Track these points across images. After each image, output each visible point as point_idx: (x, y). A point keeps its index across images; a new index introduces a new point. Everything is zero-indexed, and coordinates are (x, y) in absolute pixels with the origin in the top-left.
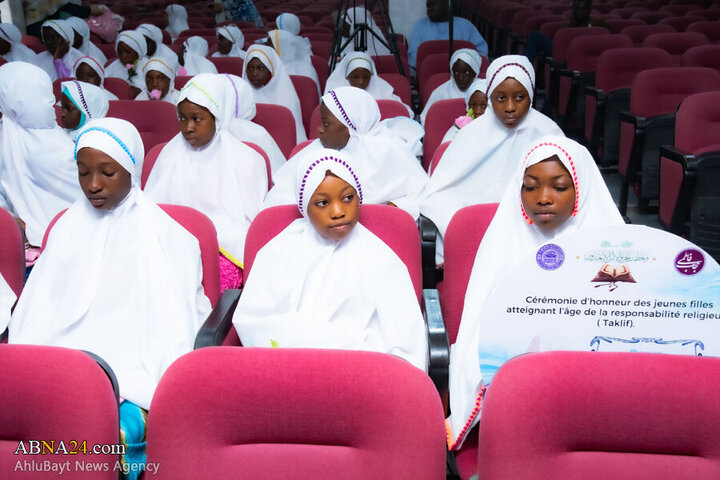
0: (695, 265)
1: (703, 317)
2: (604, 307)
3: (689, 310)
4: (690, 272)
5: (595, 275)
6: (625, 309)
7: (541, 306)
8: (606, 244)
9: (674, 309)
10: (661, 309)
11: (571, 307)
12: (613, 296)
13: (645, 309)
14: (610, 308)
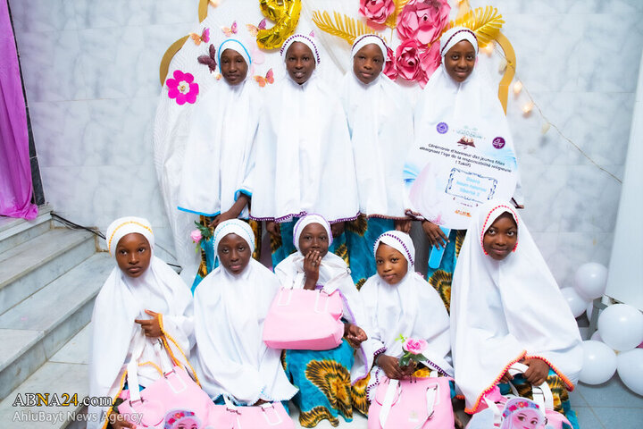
0: (501, 145)
1: (499, 169)
2: (460, 155)
3: (494, 164)
4: (498, 147)
5: (459, 140)
6: (468, 158)
7: (434, 149)
8: (466, 127)
9: (488, 163)
10: (483, 162)
11: (446, 152)
12: (465, 151)
13: (476, 160)
14: (462, 156)
